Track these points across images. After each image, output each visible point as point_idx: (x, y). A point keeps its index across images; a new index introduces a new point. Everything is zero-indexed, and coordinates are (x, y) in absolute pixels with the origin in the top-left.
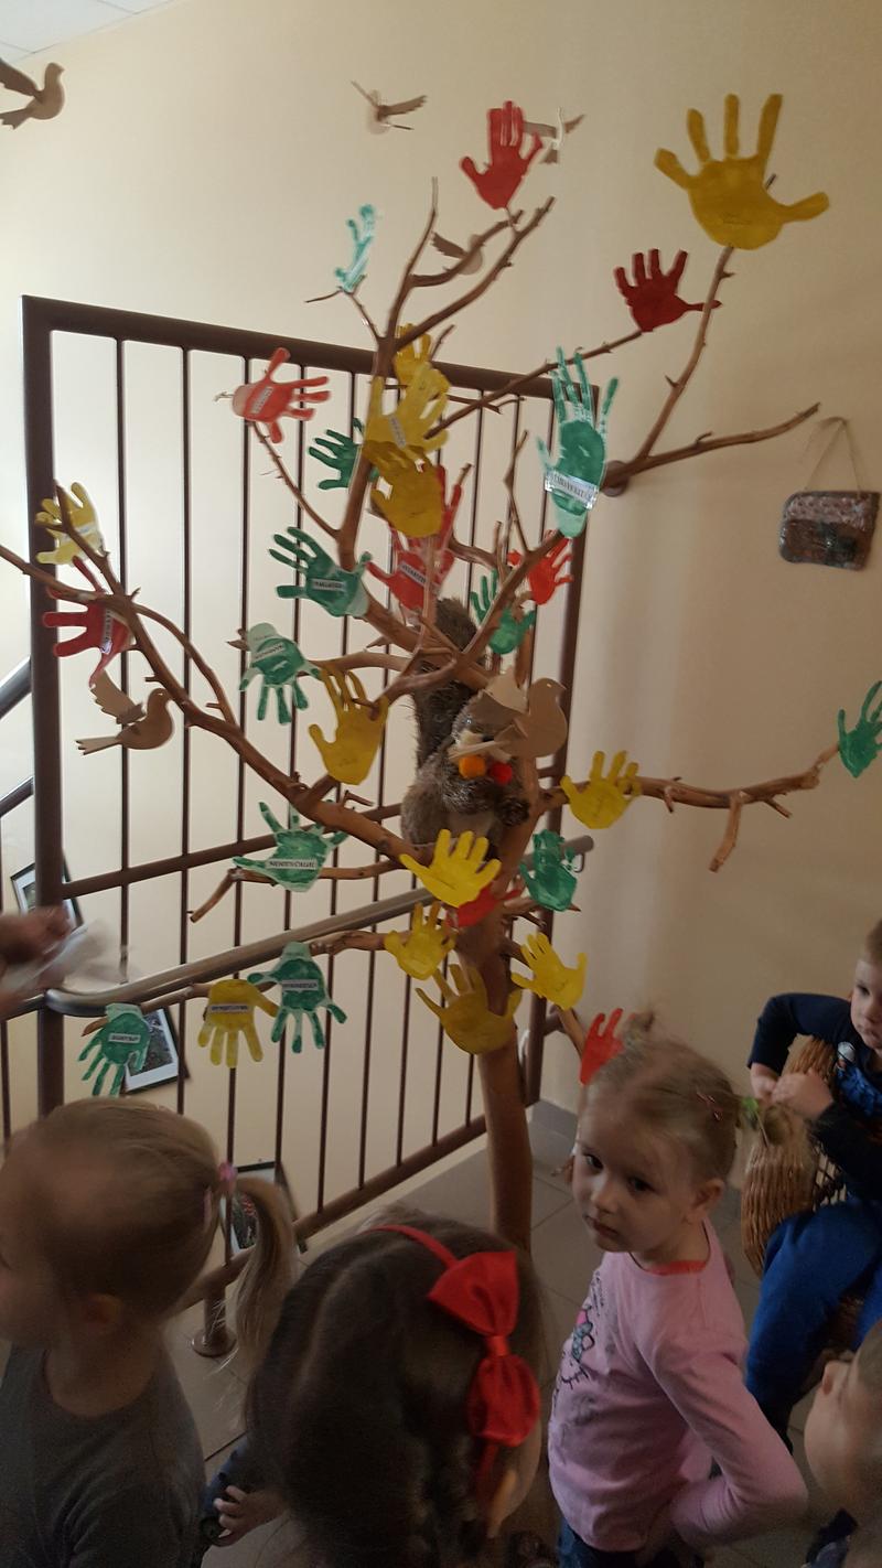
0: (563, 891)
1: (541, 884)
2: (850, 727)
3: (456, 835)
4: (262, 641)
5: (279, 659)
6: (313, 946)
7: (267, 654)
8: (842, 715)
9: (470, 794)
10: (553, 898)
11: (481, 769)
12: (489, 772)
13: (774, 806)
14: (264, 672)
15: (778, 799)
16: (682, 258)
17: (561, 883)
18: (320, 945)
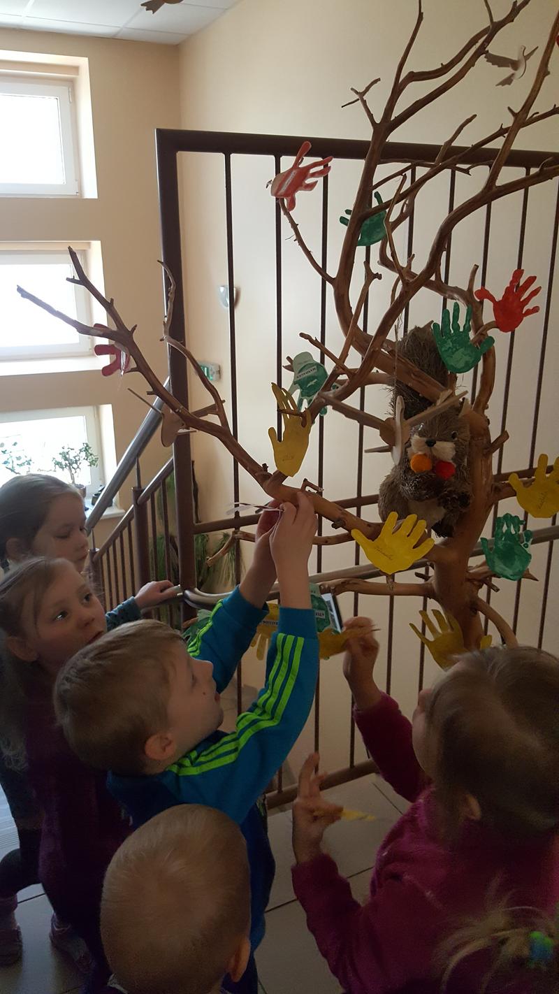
0: (517, 565)
1: (499, 557)
3: (402, 516)
4: (303, 365)
5: (311, 378)
6: (322, 587)
7: (305, 375)
9: (416, 486)
10: (507, 569)
11: (427, 466)
12: (433, 470)
14: (301, 388)
17: (516, 557)
18: (327, 586)
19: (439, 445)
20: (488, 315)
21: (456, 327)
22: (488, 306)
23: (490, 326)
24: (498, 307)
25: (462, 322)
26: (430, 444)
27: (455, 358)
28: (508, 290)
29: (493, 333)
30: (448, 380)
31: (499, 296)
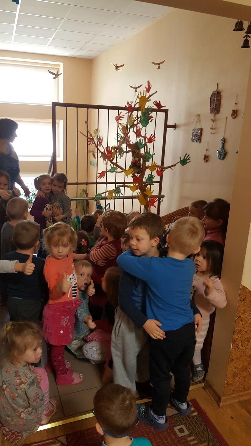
1: (148, 180)
2: (182, 159)
8: (180, 157)
10: (149, 182)
11: (134, 161)
13: (171, 169)
15: (172, 168)
16: (159, 101)
17: (150, 180)
19: (136, 158)
20: (147, 141)
21: (141, 142)
22: (147, 139)
23: (147, 142)
24: (148, 139)
25: (141, 141)
26: (135, 158)
27: (140, 147)
28: (150, 137)
29: (147, 144)
30: (139, 149)
31: (148, 138)
